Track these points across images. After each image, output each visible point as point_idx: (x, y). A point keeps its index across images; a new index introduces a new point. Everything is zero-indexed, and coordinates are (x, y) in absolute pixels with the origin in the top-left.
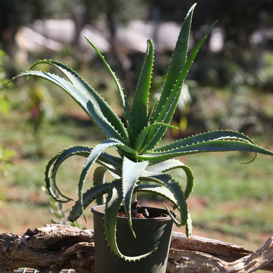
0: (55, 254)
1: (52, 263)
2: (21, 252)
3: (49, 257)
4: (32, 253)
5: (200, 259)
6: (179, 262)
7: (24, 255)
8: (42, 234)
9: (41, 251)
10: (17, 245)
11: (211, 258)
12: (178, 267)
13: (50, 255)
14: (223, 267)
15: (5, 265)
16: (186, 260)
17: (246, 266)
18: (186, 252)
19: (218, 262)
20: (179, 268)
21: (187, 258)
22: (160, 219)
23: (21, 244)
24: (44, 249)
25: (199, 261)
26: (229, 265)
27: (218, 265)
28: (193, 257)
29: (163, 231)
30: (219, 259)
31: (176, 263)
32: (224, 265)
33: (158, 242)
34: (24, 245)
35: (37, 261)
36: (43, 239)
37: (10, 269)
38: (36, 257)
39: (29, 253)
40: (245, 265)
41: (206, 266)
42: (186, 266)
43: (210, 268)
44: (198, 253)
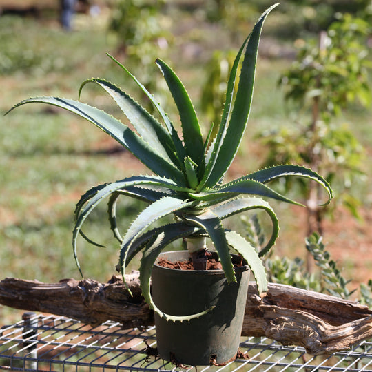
0: (137, 306)
1: (134, 317)
2: (98, 303)
3: (129, 310)
4: (110, 304)
5: (301, 320)
6: (276, 323)
7: (102, 306)
8: (121, 282)
9: (121, 302)
10: (94, 294)
11: (314, 320)
12: (273, 328)
13: (131, 308)
14: (323, 332)
15: (90, 317)
16: (284, 320)
17: (356, 331)
18: (288, 311)
19: (319, 325)
20: (274, 330)
21: (286, 319)
22: (215, 272)
23: (98, 293)
24: (124, 300)
25: (299, 322)
26: (332, 330)
27: (318, 329)
28: (295, 317)
29: (223, 287)
30: (322, 322)
31: (272, 324)
32: (326, 329)
33: (217, 299)
34: (102, 295)
35: (118, 315)
36: (121, 288)
37: (95, 321)
38: (115, 309)
39: (107, 304)
40: (354, 330)
41: (305, 329)
42: (283, 328)
43: (309, 331)
44: (300, 312)
